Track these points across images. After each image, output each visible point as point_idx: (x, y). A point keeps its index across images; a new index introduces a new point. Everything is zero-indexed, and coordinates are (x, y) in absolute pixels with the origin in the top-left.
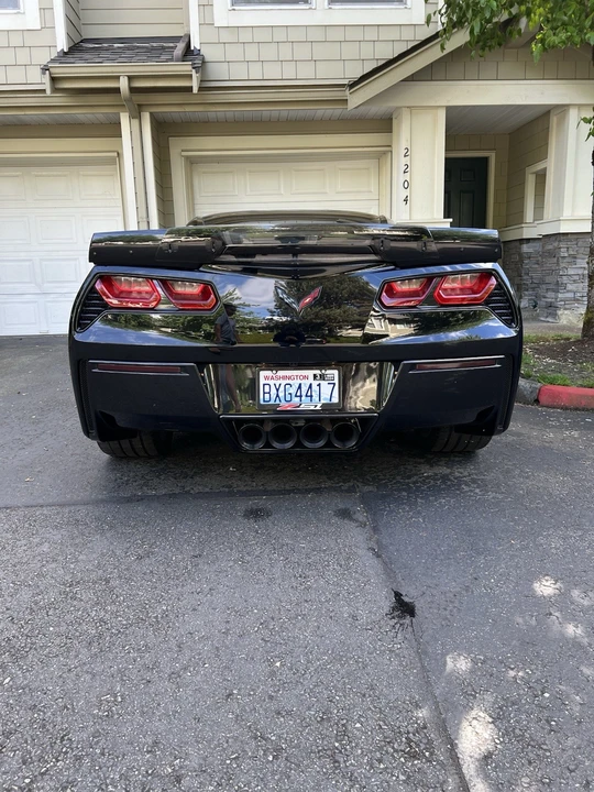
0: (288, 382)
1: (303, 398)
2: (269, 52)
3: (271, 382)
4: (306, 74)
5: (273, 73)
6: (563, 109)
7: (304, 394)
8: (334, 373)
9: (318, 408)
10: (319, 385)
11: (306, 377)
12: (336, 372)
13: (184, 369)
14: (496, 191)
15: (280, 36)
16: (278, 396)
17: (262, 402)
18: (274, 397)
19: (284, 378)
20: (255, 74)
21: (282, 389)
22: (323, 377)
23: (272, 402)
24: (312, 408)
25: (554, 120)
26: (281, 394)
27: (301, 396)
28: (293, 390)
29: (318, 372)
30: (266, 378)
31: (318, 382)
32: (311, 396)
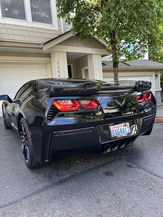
0: (118, 128)
1: (122, 133)
2: (15, 32)
3: (114, 129)
4: (27, 40)
5: (17, 38)
6: (91, 54)
7: (122, 131)
8: (128, 124)
9: (126, 135)
10: (125, 128)
11: (122, 126)
12: (128, 123)
13: (91, 129)
14: (74, 74)
15: (18, 28)
16: (116, 133)
17: (113, 136)
18: (115, 134)
19: (117, 127)
20: (11, 38)
21: (117, 131)
22: (126, 125)
23: (115, 136)
24: (125, 135)
25: (88, 57)
26: (117, 133)
27: (122, 132)
28: (119, 131)
29: (124, 124)
30: (112, 128)
31: (125, 127)
32: (124, 132)
